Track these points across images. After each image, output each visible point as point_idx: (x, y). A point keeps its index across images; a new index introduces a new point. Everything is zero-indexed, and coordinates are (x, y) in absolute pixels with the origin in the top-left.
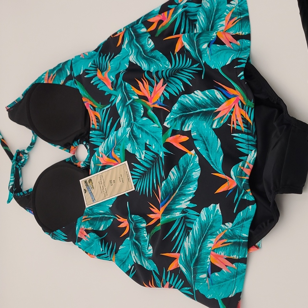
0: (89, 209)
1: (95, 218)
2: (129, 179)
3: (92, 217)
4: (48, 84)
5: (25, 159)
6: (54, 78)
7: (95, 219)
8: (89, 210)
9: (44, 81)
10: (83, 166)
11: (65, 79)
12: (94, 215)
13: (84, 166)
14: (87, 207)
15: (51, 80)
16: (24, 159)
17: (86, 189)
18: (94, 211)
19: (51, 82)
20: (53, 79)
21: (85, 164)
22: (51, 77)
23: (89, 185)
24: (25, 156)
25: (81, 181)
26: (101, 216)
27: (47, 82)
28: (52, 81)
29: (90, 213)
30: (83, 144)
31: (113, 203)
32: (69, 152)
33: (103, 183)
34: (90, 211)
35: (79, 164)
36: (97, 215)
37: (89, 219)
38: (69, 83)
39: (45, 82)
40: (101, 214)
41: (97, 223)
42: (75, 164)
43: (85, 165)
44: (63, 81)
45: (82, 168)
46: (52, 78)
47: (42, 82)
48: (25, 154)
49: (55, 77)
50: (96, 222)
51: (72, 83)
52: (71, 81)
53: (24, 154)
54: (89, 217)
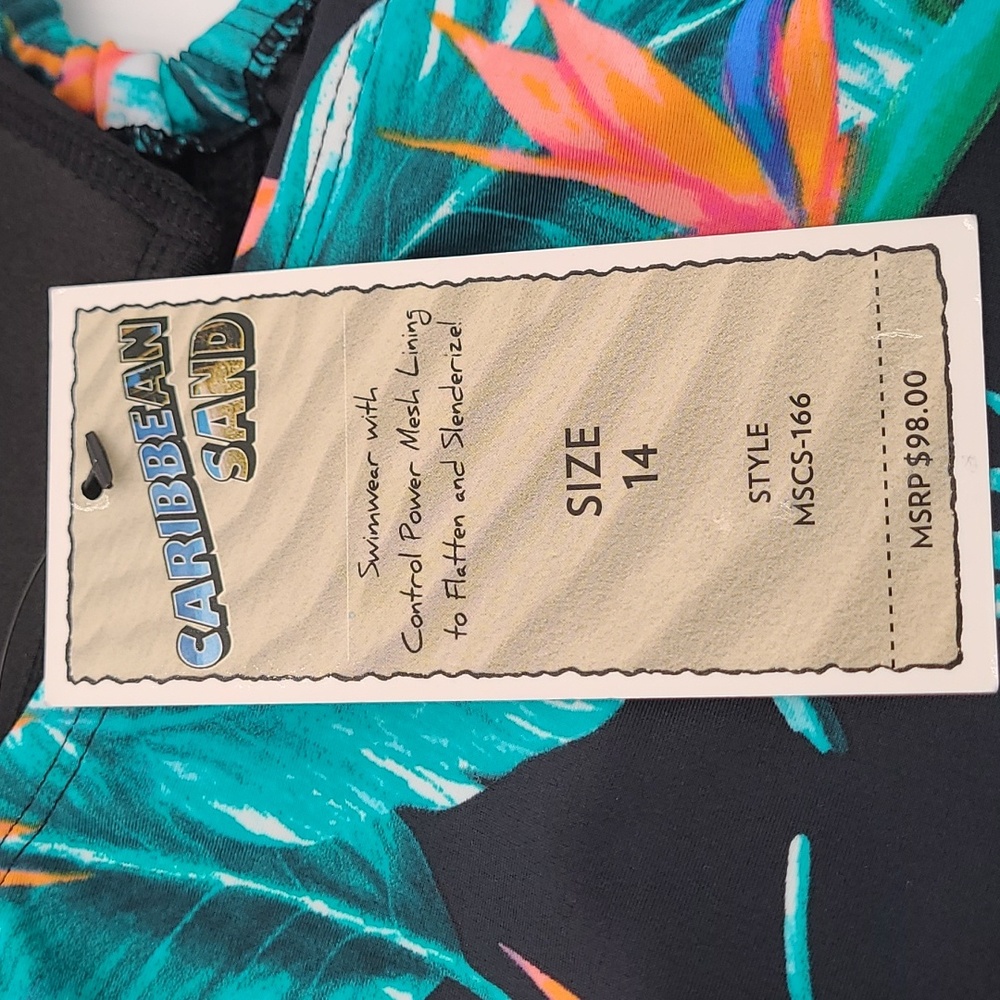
0: (88, 742)
1: (128, 879)
2: (938, 503)
3: (86, 856)
7: (130, 905)
8: (71, 748)
10: (147, 115)
12: (133, 844)
13: (158, 121)
14: (56, 692)
17: (124, 443)
18: (144, 783)
21: (175, 92)
23: (184, 403)
25: (64, 301)
26: (229, 880)
29: (75, 796)
31: (500, 768)
33: (428, 437)
34: (90, 768)
35: (91, 71)
36: (171, 846)
37: (40, 879)
40: (236, 852)
41: (150, 971)
42: (26, 53)
43: (185, 111)
45: (125, 134)
50: (140, 958)
54: (42, 847)
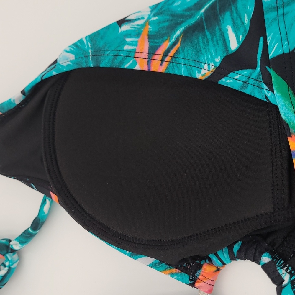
4: (149, 73)
5: (10, 269)
6: (171, 53)
9: (135, 63)
11: (218, 60)
15: (162, 61)
16: (7, 268)
19: (162, 69)
20: (168, 59)
22: (161, 51)
24: (10, 258)
27: (145, 68)
28: (165, 64)
30: (258, 262)
32: (193, 285)
38: (237, 77)
39: (137, 68)
44: (212, 68)
46: (166, 54)
47: (126, 66)
48: (11, 254)
49: (177, 51)
51: (251, 81)
52: (246, 72)
53: (7, 252)
